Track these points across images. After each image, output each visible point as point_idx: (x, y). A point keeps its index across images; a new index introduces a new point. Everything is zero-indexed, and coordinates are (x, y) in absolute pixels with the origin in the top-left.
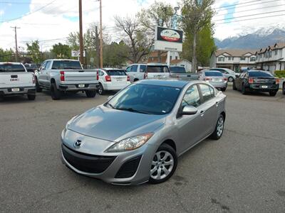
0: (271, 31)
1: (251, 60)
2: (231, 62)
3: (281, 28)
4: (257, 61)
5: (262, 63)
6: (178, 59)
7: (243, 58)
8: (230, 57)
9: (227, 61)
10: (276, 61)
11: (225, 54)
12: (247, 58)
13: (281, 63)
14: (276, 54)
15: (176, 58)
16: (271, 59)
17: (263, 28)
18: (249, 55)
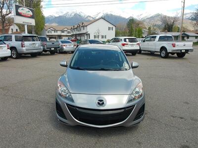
0: (73, 14)
1: (68, 33)
2: (56, 34)
3: (78, 13)
4: (73, 34)
5: (76, 35)
6: (19, 31)
7: (63, 31)
8: (55, 31)
9: (53, 33)
10: (84, 34)
11: (51, 29)
12: (65, 32)
13: (87, 34)
14: (84, 29)
15: (17, 30)
16: (81, 32)
17: (68, 12)
18: (66, 29)
